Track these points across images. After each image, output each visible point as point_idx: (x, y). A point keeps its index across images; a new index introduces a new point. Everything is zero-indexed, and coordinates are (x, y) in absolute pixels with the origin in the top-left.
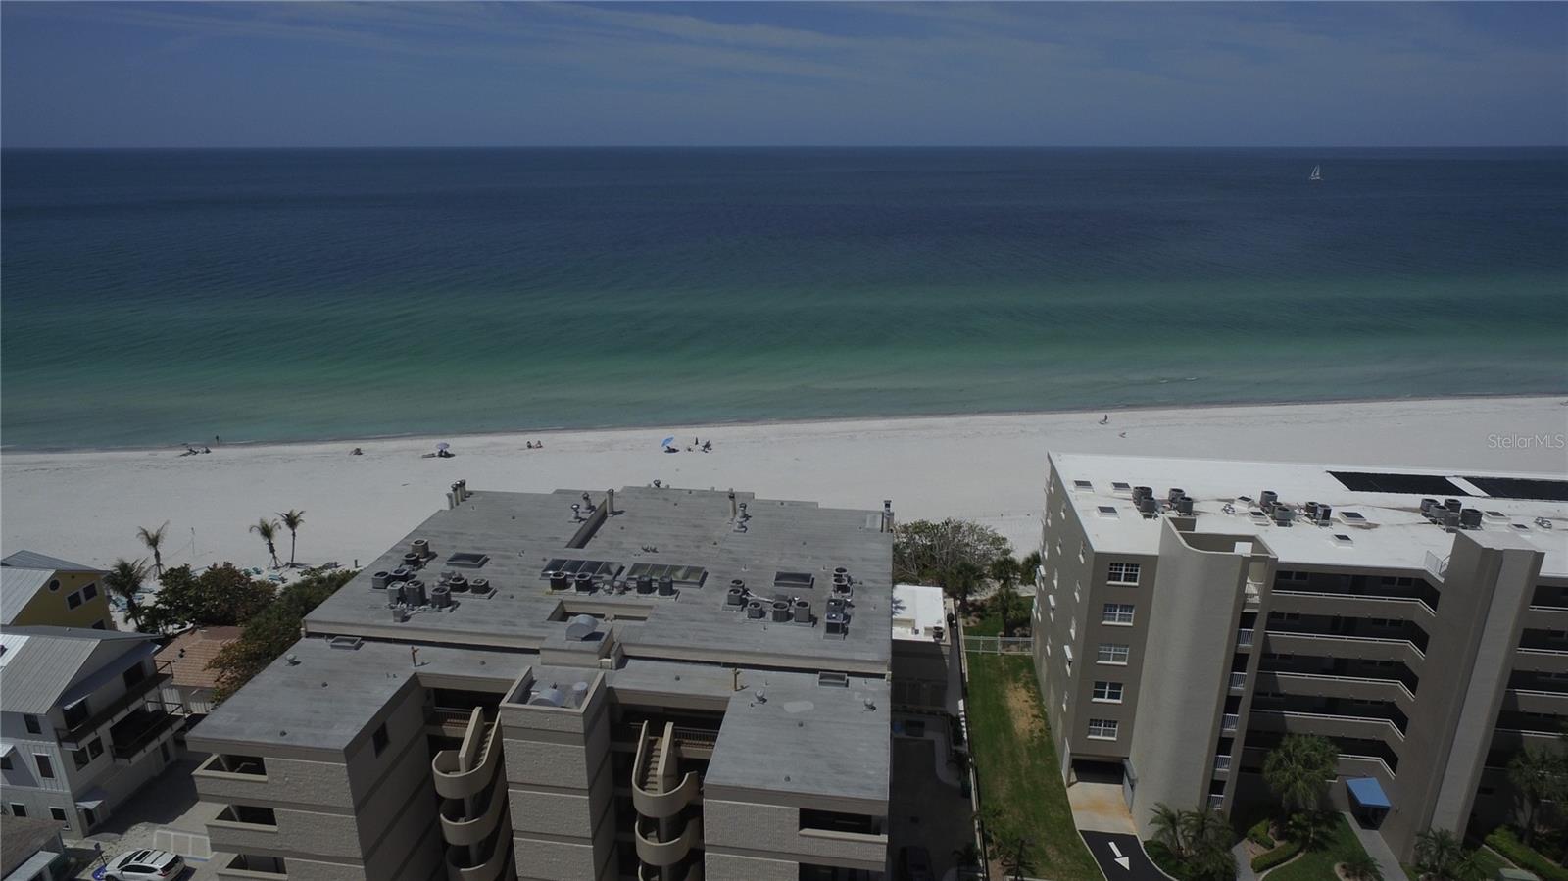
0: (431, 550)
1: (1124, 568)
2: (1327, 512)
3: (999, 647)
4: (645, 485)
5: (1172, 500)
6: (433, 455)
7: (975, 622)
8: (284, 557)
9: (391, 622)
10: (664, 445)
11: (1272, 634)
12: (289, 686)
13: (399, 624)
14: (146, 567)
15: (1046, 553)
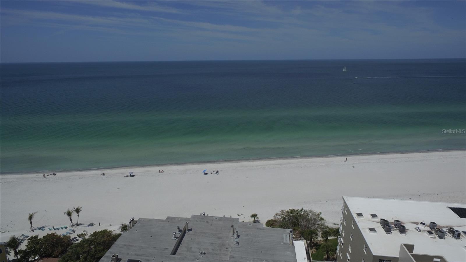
0: (119, 258)
1: (385, 261)
2: (459, 234)
4: (199, 215)
5: (396, 225)
6: (128, 176)
7: (315, 252)
8: (75, 221)
10: (203, 172)
15: (343, 234)
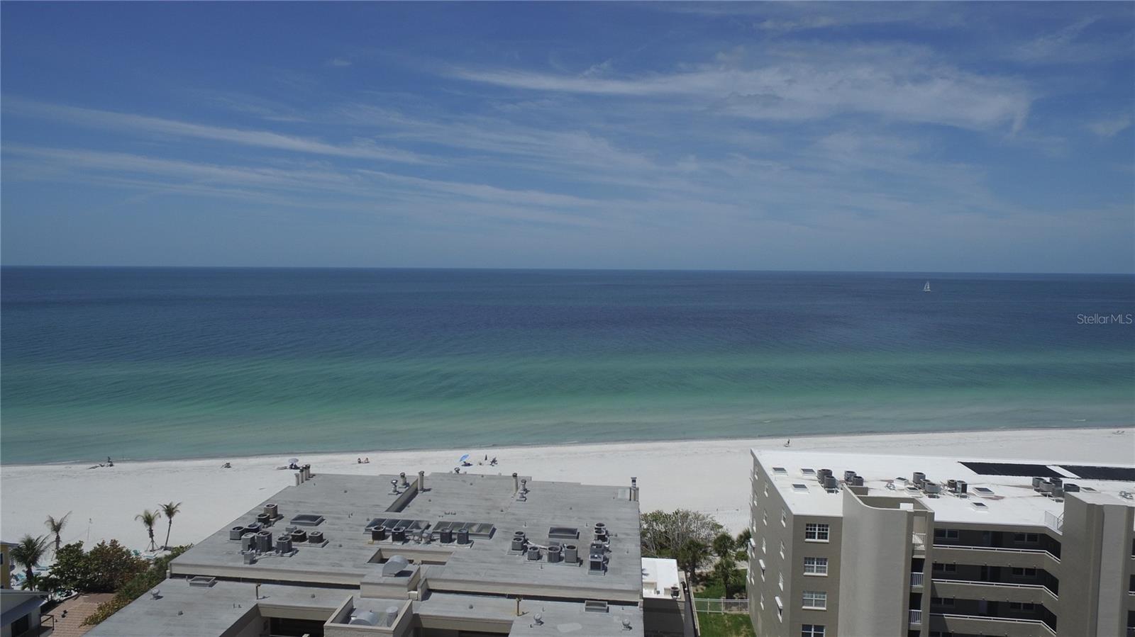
0: (279, 513)
1: (817, 528)
2: (964, 487)
3: (723, 608)
5: (847, 480)
6: (285, 468)
7: (702, 589)
8: (160, 540)
9: (241, 564)
10: (461, 460)
11: (938, 582)
12: (151, 615)
13: (248, 566)
14: (48, 542)
15: (754, 528)
